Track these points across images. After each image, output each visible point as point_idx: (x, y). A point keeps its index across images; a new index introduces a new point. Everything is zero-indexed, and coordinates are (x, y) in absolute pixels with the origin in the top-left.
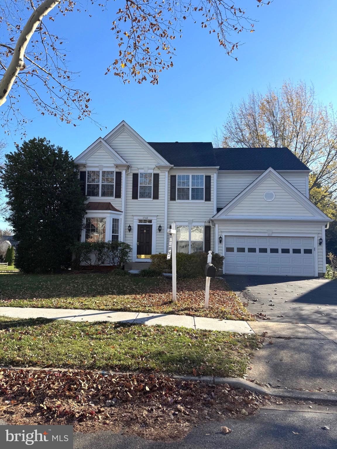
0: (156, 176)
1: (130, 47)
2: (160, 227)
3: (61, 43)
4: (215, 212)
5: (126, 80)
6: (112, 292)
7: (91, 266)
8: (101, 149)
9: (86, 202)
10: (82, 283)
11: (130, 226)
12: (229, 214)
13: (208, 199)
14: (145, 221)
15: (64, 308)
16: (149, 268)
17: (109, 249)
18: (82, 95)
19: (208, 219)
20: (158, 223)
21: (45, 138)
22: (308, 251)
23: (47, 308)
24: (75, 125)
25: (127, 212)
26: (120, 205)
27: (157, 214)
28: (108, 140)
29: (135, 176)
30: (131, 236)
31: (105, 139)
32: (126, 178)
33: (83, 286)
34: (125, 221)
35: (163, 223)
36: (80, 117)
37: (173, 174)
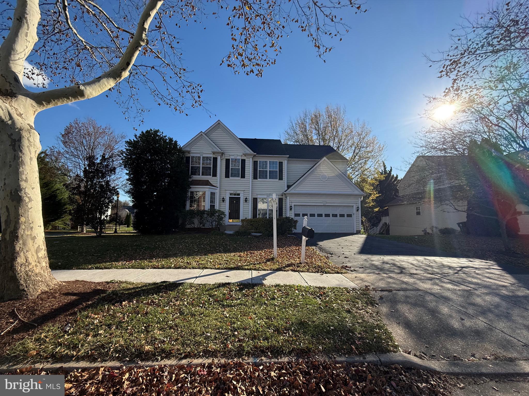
0: (243, 161)
1: (241, 42)
2: (246, 198)
3: (178, 43)
4: (286, 189)
5: (236, 71)
6: (219, 250)
7: (194, 228)
8: (202, 140)
9: (190, 180)
10: (191, 243)
11: (223, 198)
12: (296, 190)
13: (281, 178)
14: (235, 194)
15: (183, 268)
16: (239, 230)
17: (208, 215)
18: (196, 87)
19: (282, 193)
20: (245, 195)
21: (159, 130)
22: (349, 216)
23: (168, 268)
24: (187, 115)
25: (222, 187)
26: (216, 182)
27: (244, 189)
28: (207, 133)
29: (228, 161)
30: (224, 205)
31: (205, 133)
32: (221, 162)
33: (193, 245)
34: (220, 194)
35: (248, 196)
36: (193, 105)
37: (256, 159)
